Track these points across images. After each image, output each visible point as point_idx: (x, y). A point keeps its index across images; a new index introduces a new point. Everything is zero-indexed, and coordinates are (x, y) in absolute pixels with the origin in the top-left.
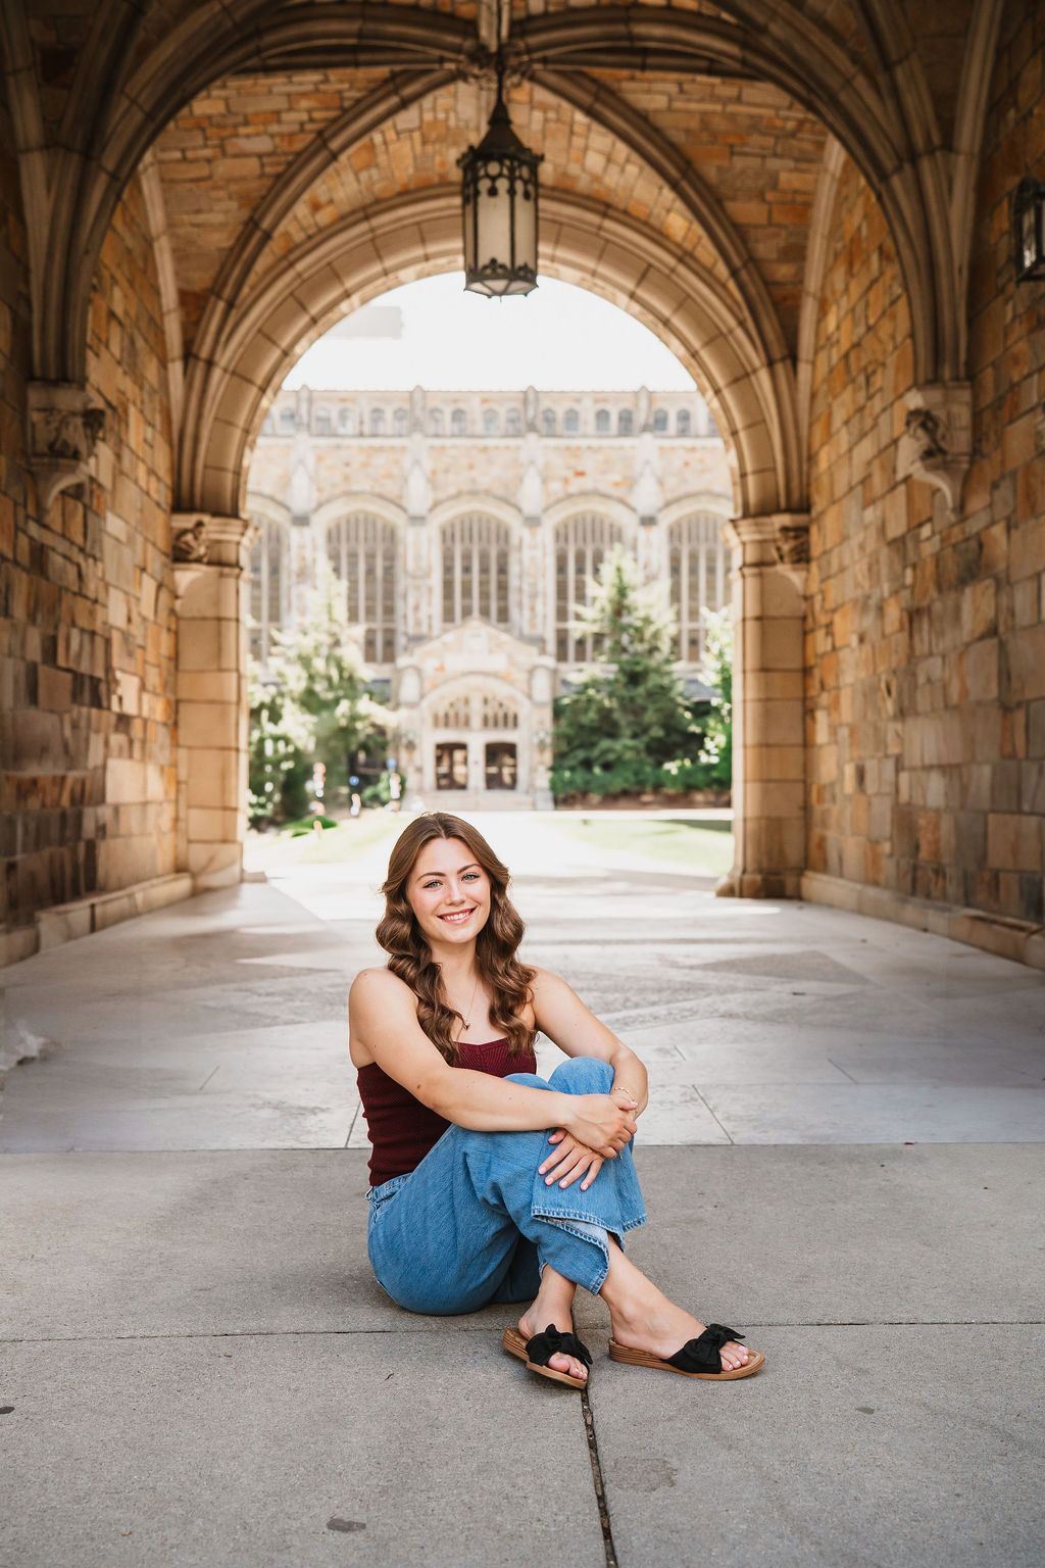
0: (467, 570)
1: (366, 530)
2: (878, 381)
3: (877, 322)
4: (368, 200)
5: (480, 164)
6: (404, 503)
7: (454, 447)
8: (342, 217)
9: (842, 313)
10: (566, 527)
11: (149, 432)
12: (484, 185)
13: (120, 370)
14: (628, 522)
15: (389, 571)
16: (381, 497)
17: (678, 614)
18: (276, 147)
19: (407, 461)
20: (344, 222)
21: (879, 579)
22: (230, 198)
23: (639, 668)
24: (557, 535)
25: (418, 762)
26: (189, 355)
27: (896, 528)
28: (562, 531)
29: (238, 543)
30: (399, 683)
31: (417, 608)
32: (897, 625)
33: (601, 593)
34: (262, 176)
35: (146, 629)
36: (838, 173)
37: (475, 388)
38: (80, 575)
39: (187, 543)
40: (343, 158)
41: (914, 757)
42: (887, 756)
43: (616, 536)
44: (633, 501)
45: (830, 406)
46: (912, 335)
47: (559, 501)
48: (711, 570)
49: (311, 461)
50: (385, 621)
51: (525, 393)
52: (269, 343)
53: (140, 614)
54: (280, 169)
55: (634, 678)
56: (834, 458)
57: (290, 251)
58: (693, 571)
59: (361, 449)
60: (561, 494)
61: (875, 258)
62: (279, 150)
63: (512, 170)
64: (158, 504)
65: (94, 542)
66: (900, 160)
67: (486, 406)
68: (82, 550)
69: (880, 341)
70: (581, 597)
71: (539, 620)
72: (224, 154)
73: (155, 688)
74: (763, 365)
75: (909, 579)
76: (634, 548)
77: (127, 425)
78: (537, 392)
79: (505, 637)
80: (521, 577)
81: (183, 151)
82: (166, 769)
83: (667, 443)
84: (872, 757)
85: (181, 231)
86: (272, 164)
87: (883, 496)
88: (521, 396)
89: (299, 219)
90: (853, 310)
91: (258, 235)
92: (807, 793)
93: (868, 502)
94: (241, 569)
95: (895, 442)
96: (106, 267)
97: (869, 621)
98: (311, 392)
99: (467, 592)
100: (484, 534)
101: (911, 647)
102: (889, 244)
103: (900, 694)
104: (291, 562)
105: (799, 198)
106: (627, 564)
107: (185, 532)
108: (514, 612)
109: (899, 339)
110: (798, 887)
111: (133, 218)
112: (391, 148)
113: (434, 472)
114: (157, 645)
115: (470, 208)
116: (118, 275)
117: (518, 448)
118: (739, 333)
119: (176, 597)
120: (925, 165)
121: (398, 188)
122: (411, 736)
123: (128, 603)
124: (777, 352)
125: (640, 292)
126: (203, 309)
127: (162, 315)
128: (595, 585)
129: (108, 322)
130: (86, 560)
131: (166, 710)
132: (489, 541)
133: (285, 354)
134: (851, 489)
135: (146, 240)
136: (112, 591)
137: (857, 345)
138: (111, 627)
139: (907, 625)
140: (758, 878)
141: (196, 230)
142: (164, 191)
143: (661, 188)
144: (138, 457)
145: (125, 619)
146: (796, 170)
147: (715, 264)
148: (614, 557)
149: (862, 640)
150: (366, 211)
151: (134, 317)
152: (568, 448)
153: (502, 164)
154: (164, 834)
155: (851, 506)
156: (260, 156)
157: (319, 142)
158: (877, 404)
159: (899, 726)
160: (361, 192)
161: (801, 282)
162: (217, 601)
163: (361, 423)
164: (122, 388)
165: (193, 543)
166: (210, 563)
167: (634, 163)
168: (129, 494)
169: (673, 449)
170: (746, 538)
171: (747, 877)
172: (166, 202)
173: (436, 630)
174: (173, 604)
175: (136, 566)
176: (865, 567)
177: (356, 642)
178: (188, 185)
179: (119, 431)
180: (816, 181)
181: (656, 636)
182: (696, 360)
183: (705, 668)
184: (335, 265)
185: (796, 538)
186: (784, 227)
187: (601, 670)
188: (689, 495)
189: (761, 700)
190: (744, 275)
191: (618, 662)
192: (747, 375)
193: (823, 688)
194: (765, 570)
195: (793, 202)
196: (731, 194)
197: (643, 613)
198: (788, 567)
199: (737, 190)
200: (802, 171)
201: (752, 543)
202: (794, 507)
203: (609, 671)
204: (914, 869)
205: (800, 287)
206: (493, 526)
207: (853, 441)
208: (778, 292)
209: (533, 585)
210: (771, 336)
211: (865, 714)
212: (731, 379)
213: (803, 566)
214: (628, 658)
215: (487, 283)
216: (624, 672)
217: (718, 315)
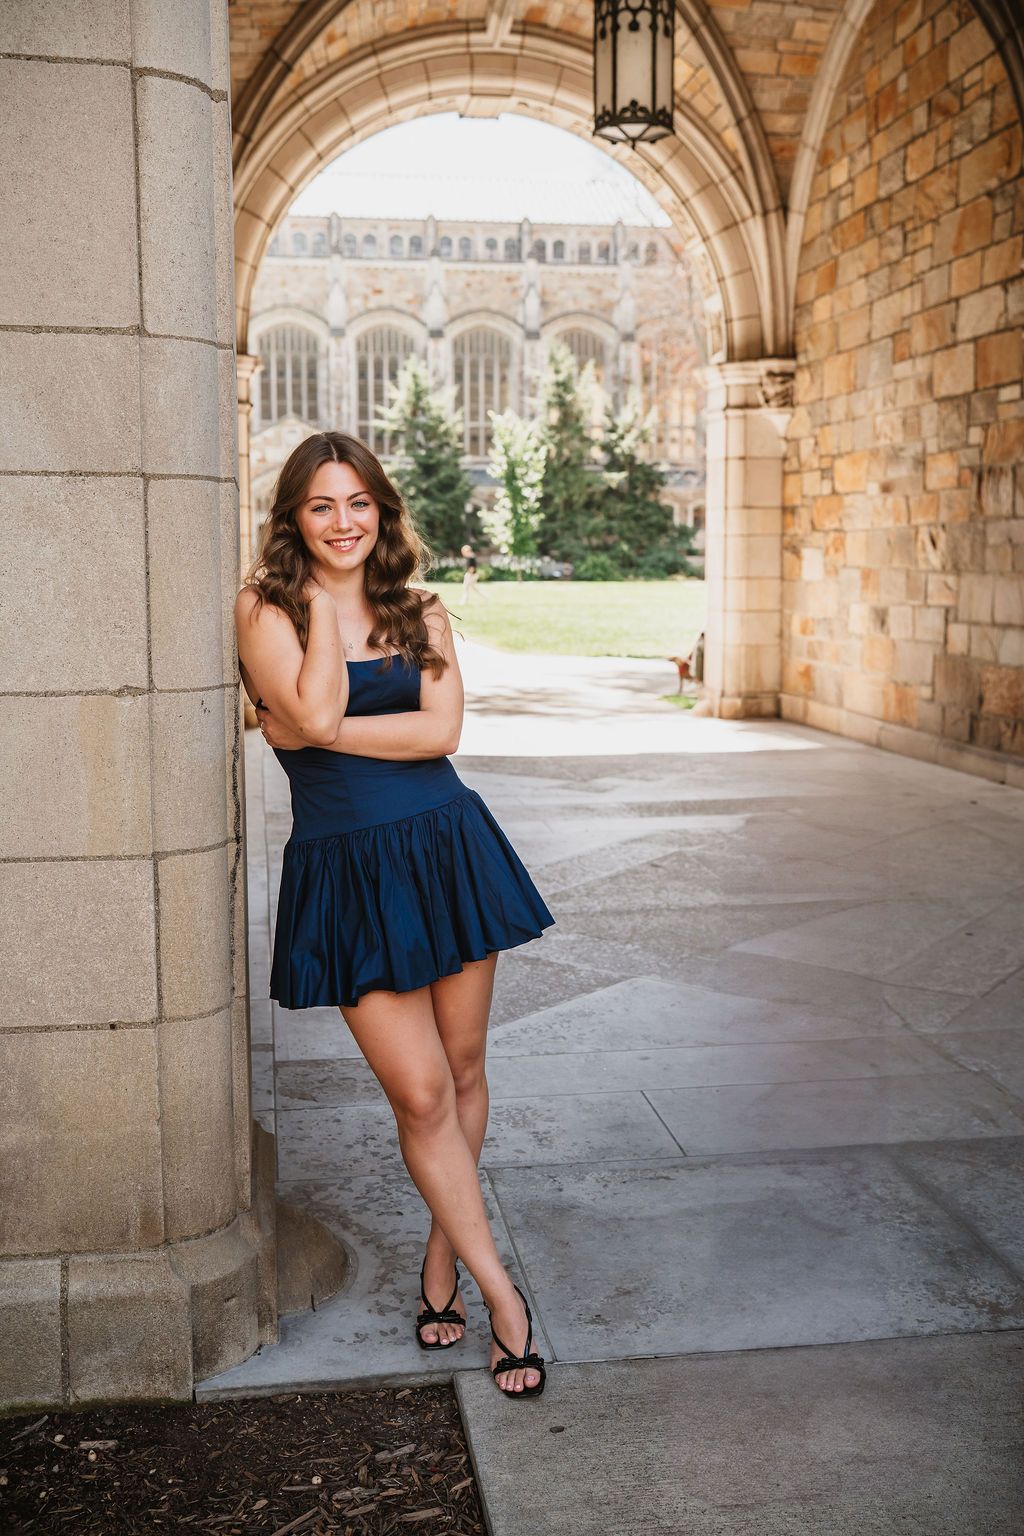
0: (281, 374)
2: (925, 237)
3: (922, 178)
4: (378, 34)
8: (351, 52)
9: (859, 166)
10: (366, 338)
12: (625, 18)
14: (419, 334)
17: (462, 415)
20: (352, 56)
21: (920, 433)
22: (252, 27)
23: (432, 461)
24: (359, 345)
27: (953, 386)
28: (363, 341)
32: (951, 481)
33: (400, 394)
41: (975, 612)
42: (931, 607)
43: (409, 347)
44: (424, 316)
45: (836, 258)
47: (360, 315)
48: (489, 377)
51: (329, 218)
52: (277, 179)
55: (428, 469)
56: (841, 309)
57: (300, 85)
58: (474, 378)
60: (362, 309)
61: (920, 112)
69: (927, 196)
70: (379, 399)
71: (345, 418)
74: (754, 215)
75: (975, 439)
76: (425, 357)
78: (339, 218)
80: (328, 380)
83: (452, 266)
84: (901, 604)
87: (930, 353)
88: (326, 222)
89: (316, 53)
90: (879, 164)
91: (278, 66)
92: (783, 622)
93: (901, 357)
94: (252, 405)
95: (955, 300)
97: (899, 472)
99: (281, 394)
100: (296, 343)
101: (978, 505)
103: (954, 548)
105: (811, 49)
106: (421, 372)
108: (322, 411)
109: (965, 197)
110: (778, 708)
117: (324, 268)
118: (731, 181)
121: (407, 23)
124: (771, 203)
128: (393, 388)
132: (300, 349)
133: (292, 190)
134: (870, 342)
137: (884, 200)
139: (970, 483)
146: (815, 19)
148: (411, 368)
149: (886, 489)
150: (373, 46)
152: (368, 269)
155: (873, 358)
158: (922, 261)
159: (950, 579)
160: (373, 25)
161: (799, 134)
169: (457, 272)
170: (731, 381)
171: (727, 701)
176: (896, 421)
180: (832, 31)
181: (446, 433)
182: (686, 207)
183: (492, 462)
184: (343, 101)
185: (783, 383)
186: (791, 77)
187: (400, 463)
188: (471, 312)
189: (742, 536)
190: (748, 125)
191: (415, 456)
192: (736, 223)
193: (814, 528)
194: (750, 412)
195: (804, 53)
196: (744, 42)
197: (434, 413)
198: (775, 410)
199: (751, 38)
200: (819, 21)
201: (737, 386)
202: (780, 353)
203: (408, 463)
204: (974, 719)
205: (797, 138)
206: (304, 336)
207: (875, 295)
208: (775, 144)
209: (339, 388)
210: (767, 187)
211: (890, 562)
212: (721, 226)
213: (788, 409)
214: (423, 452)
215: (625, 127)
216: (420, 465)
217: (711, 164)
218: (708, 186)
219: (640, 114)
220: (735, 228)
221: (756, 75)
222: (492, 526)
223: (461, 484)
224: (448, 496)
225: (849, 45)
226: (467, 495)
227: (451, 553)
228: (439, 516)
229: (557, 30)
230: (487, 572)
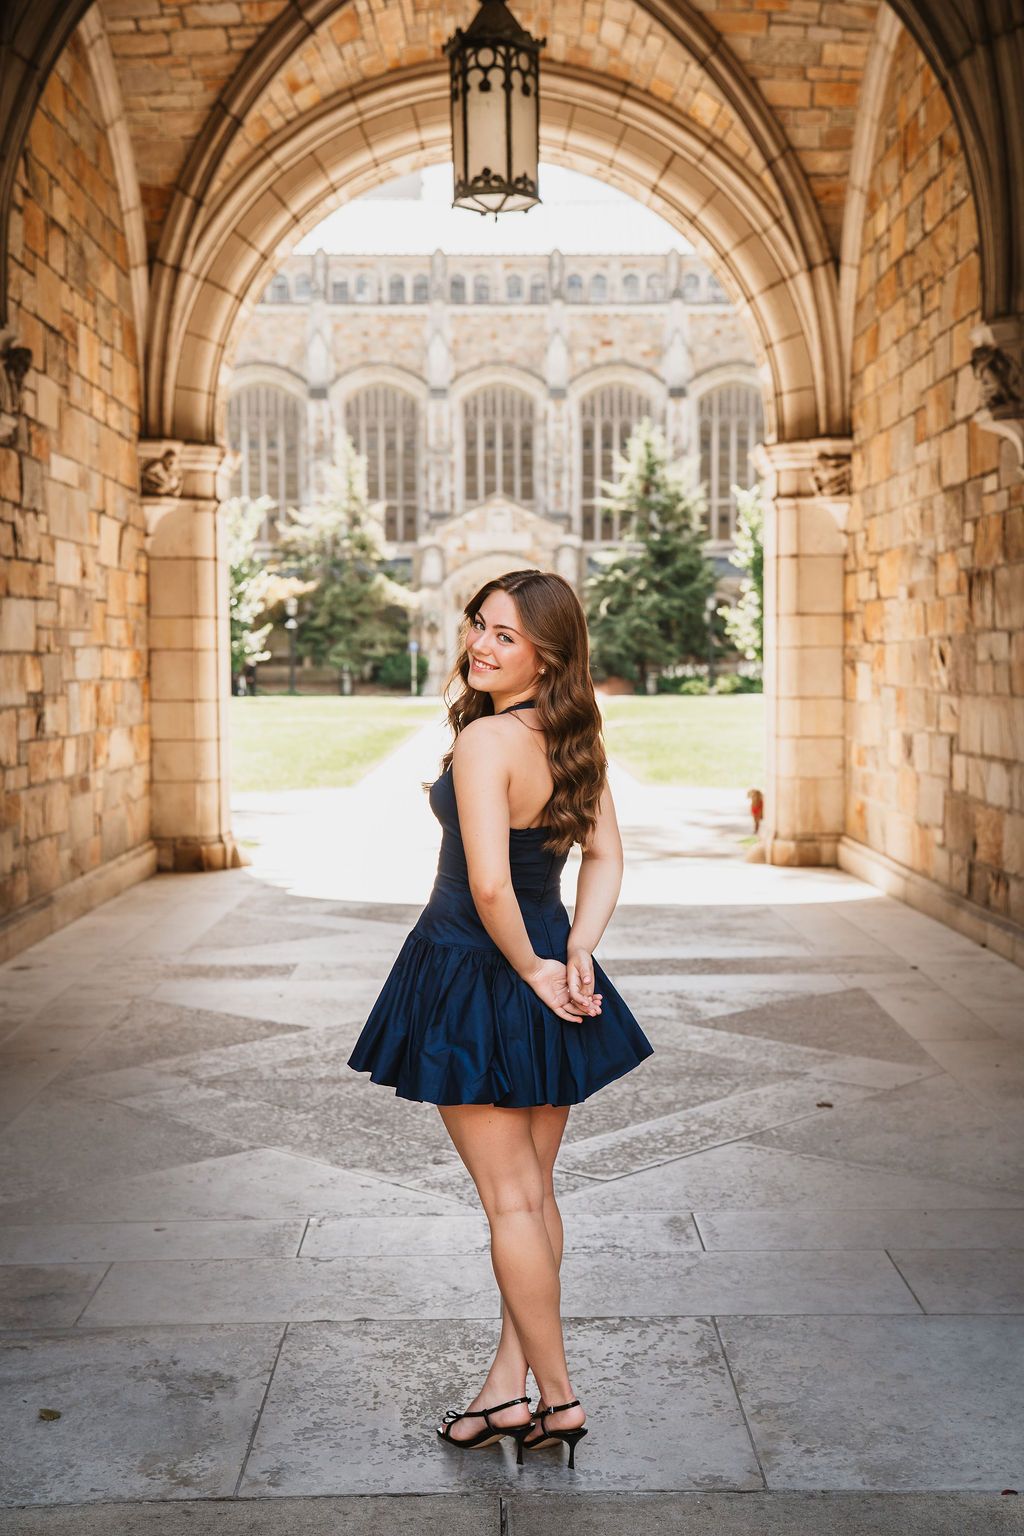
0: (490, 444)
1: (386, 402)
2: (935, 298)
3: (934, 229)
4: (355, 78)
5: (469, 51)
6: (426, 376)
7: (476, 316)
8: (326, 100)
9: (894, 213)
10: (593, 399)
11: (106, 353)
12: (475, 77)
13: (65, 287)
14: (656, 393)
15: (410, 447)
16: (400, 368)
17: (708, 491)
18: (243, 17)
19: (427, 331)
20: (328, 105)
21: (932, 528)
22: (194, 78)
23: (667, 548)
24: (583, 409)
25: (440, 645)
26: (153, 260)
27: (955, 473)
28: (588, 403)
29: (215, 473)
30: (421, 563)
31: (439, 485)
32: (953, 586)
33: (629, 469)
34: (229, 51)
35: (107, 578)
36: (893, 45)
37: (498, 252)
38: (15, 536)
39: (156, 475)
40: (322, 30)
41: (971, 741)
42: (941, 734)
43: (645, 408)
44: (662, 372)
45: (877, 320)
46: (980, 250)
47: (585, 372)
48: (743, 444)
49: (328, 330)
50: (405, 498)
51: (550, 257)
52: (245, 246)
53: (98, 564)
54: (249, 43)
55: (661, 557)
56: (881, 380)
57: (268, 139)
58: (724, 445)
59: (380, 318)
60: (588, 365)
61: (934, 150)
62: (248, 21)
63: (507, 59)
64: (120, 434)
65: (34, 493)
66: (973, 41)
67: (509, 272)
68: (17, 506)
69: (938, 250)
70: (608, 473)
71: (565, 498)
72: (185, 25)
73: (119, 642)
74: (801, 270)
75: (969, 536)
76: (663, 421)
77: (77, 349)
78: (562, 256)
79: (529, 515)
80: (546, 451)
81: (136, 21)
82: (136, 729)
83: (698, 310)
84: (922, 731)
85: (140, 116)
86: (239, 38)
87: (939, 434)
88: (546, 260)
89: (274, 103)
90: (906, 210)
91: (227, 121)
92: (846, 750)
93: (921, 438)
94: (219, 502)
95: (955, 373)
96: (42, 166)
97: (920, 574)
98: (327, 256)
99: (490, 468)
100: (508, 407)
101: (970, 615)
102: (952, 136)
103: (956, 665)
104: (309, 437)
105: (847, 75)
106: (656, 439)
107: (152, 462)
108: (539, 489)
109: (962, 252)
110: (835, 854)
111: (79, 103)
112: (378, 17)
113: (456, 342)
114: (122, 591)
115: (458, 105)
116: (59, 174)
117: (542, 316)
118: (775, 231)
119: (147, 535)
120: (1003, 48)
121: (388, 65)
122: (433, 618)
123: (82, 555)
124: (817, 256)
125: (664, 185)
126: (168, 206)
127: (121, 215)
128: (623, 460)
129: (47, 232)
130: (23, 516)
131: (135, 664)
132: (513, 415)
133: (265, 257)
134: (901, 419)
135: (96, 126)
136: (59, 545)
137: (910, 253)
138: (61, 586)
139: (966, 590)
140: (792, 845)
141: (156, 115)
142: (117, 68)
143: (687, 64)
144: (92, 385)
145: (78, 574)
146: (844, 41)
147: (749, 151)
148: (643, 432)
149: (911, 594)
150: (353, 93)
151: (83, 223)
152: (595, 316)
153: (495, 51)
154: (135, 801)
155: (902, 438)
156: (226, 27)
157: (293, 10)
158: (934, 325)
159: (954, 701)
160: (345, 69)
161: (847, 173)
162: (191, 539)
163: (380, 289)
164: (68, 307)
165: (163, 474)
166: (183, 496)
167: (656, 35)
168: (82, 429)
169: (703, 316)
170: (781, 466)
172: (120, 81)
173: (458, 509)
174: (142, 543)
175: (92, 510)
176: (917, 514)
177: (376, 520)
178: (145, 62)
179: (66, 359)
180: (867, 54)
181: (686, 514)
182: (726, 262)
183: (736, 548)
184: (319, 154)
185: (837, 466)
186: (829, 109)
187: (629, 550)
188: (720, 365)
189: (796, 647)
190: (781, 166)
191: (646, 541)
192: (784, 280)
193: (866, 640)
194: (803, 501)
195: (839, 80)
196: (767, 71)
197: (672, 489)
198: (828, 499)
199: (774, 66)
200: (851, 43)
201: (788, 470)
202: (835, 431)
203: (637, 551)
204: (971, 867)
205: (845, 179)
206: (517, 399)
207: (904, 364)
208: (819, 187)
209: (559, 460)
210: (811, 237)
211: (915, 679)
212: (766, 285)
213: (844, 498)
214: (656, 537)
215: (480, 197)
216: (653, 552)
217: (751, 211)
218: (748, 238)
219: (494, 183)
220: (782, 285)
221: (787, 108)
222: (736, 626)
223: (701, 575)
224: (687, 590)
225: (886, 70)
226: (710, 588)
227: (692, 659)
228: (675, 614)
229: (565, 64)
230: (733, 683)
